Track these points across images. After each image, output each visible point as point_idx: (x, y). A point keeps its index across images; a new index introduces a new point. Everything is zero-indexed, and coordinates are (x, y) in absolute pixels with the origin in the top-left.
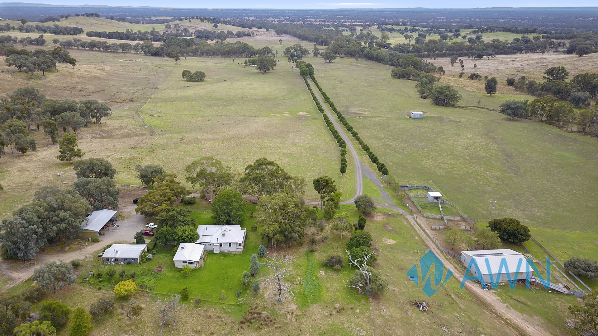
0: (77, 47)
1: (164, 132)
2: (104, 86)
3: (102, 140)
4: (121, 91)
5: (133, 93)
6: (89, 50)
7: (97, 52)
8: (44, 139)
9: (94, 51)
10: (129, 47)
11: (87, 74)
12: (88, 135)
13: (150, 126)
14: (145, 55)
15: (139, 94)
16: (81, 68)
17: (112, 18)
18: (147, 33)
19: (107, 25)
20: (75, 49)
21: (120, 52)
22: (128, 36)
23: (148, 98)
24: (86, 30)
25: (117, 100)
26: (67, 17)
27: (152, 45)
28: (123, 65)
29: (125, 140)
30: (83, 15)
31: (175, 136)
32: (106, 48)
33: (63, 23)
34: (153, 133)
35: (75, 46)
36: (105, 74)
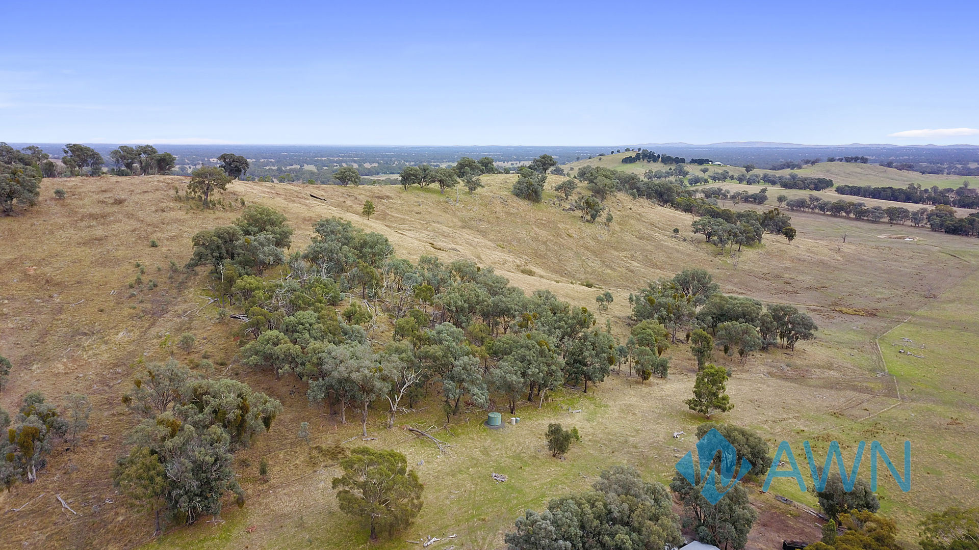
0: (813, 209)
1: (916, 393)
2: (830, 280)
3: (783, 383)
4: (858, 292)
5: (879, 301)
6: (831, 215)
7: (842, 220)
8: (689, 359)
9: (839, 217)
10: (904, 214)
11: (809, 256)
12: (762, 368)
13: (890, 375)
14: (932, 231)
15: (891, 303)
16: (802, 245)
17: (889, 165)
18: (950, 190)
19: (877, 176)
20: (808, 212)
21: (884, 223)
22: (909, 196)
23: (906, 314)
24: (838, 182)
25: (844, 309)
26: (813, 163)
27: (951, 213)
28: (881, 245)
29: (826, 393)
30: (841, 160)
31: (939, 410)
32: (861, 214)
33: (806, 172)
34: (891, 392)
35: (809, 208)
36: (840, 258)
